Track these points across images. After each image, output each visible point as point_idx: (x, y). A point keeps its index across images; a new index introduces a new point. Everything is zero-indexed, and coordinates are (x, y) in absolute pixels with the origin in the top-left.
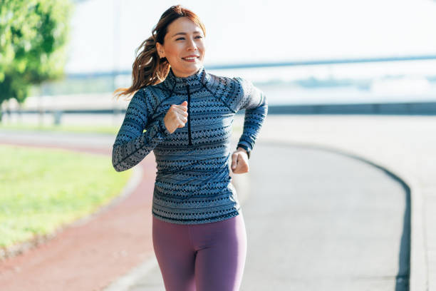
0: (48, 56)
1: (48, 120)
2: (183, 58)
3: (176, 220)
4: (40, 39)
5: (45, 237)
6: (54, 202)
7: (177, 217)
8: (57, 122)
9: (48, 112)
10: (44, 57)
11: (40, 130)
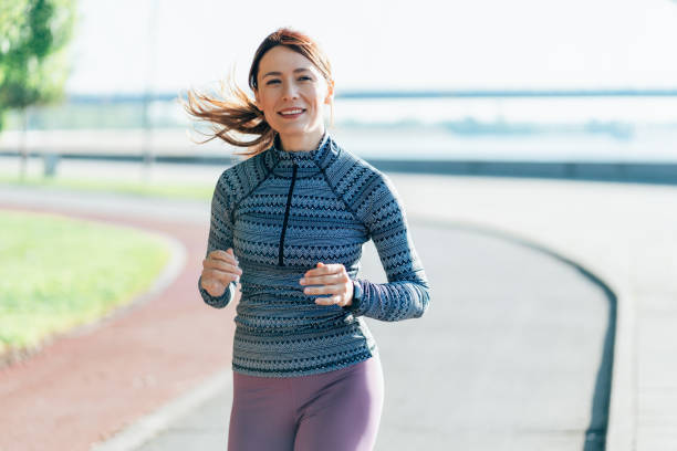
0: (40, 62)
1: (35, 169)
2: (280, 113)
3: (269, 371)
4: (28, 33)
5: (24, 351)
6: (39, 296)
7: (271, 366)
8: (50, 171)
9: (35, 155)
10: (32, 63)
11: (21, 183)
